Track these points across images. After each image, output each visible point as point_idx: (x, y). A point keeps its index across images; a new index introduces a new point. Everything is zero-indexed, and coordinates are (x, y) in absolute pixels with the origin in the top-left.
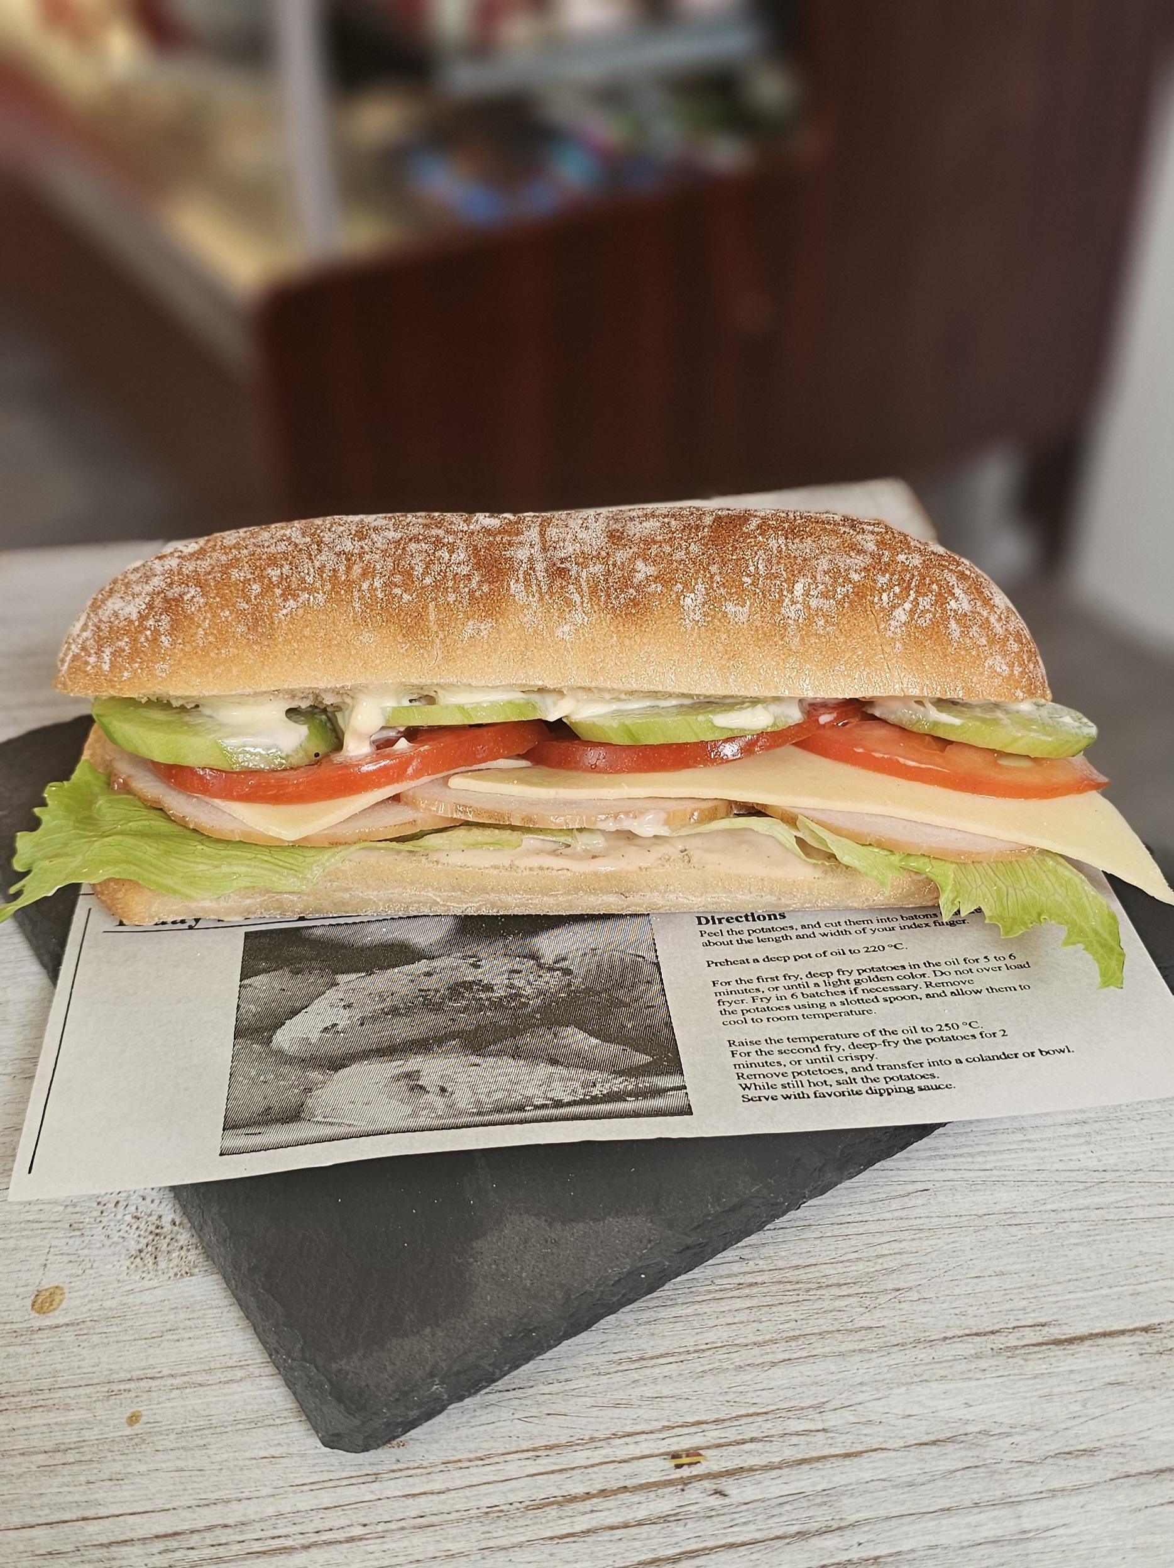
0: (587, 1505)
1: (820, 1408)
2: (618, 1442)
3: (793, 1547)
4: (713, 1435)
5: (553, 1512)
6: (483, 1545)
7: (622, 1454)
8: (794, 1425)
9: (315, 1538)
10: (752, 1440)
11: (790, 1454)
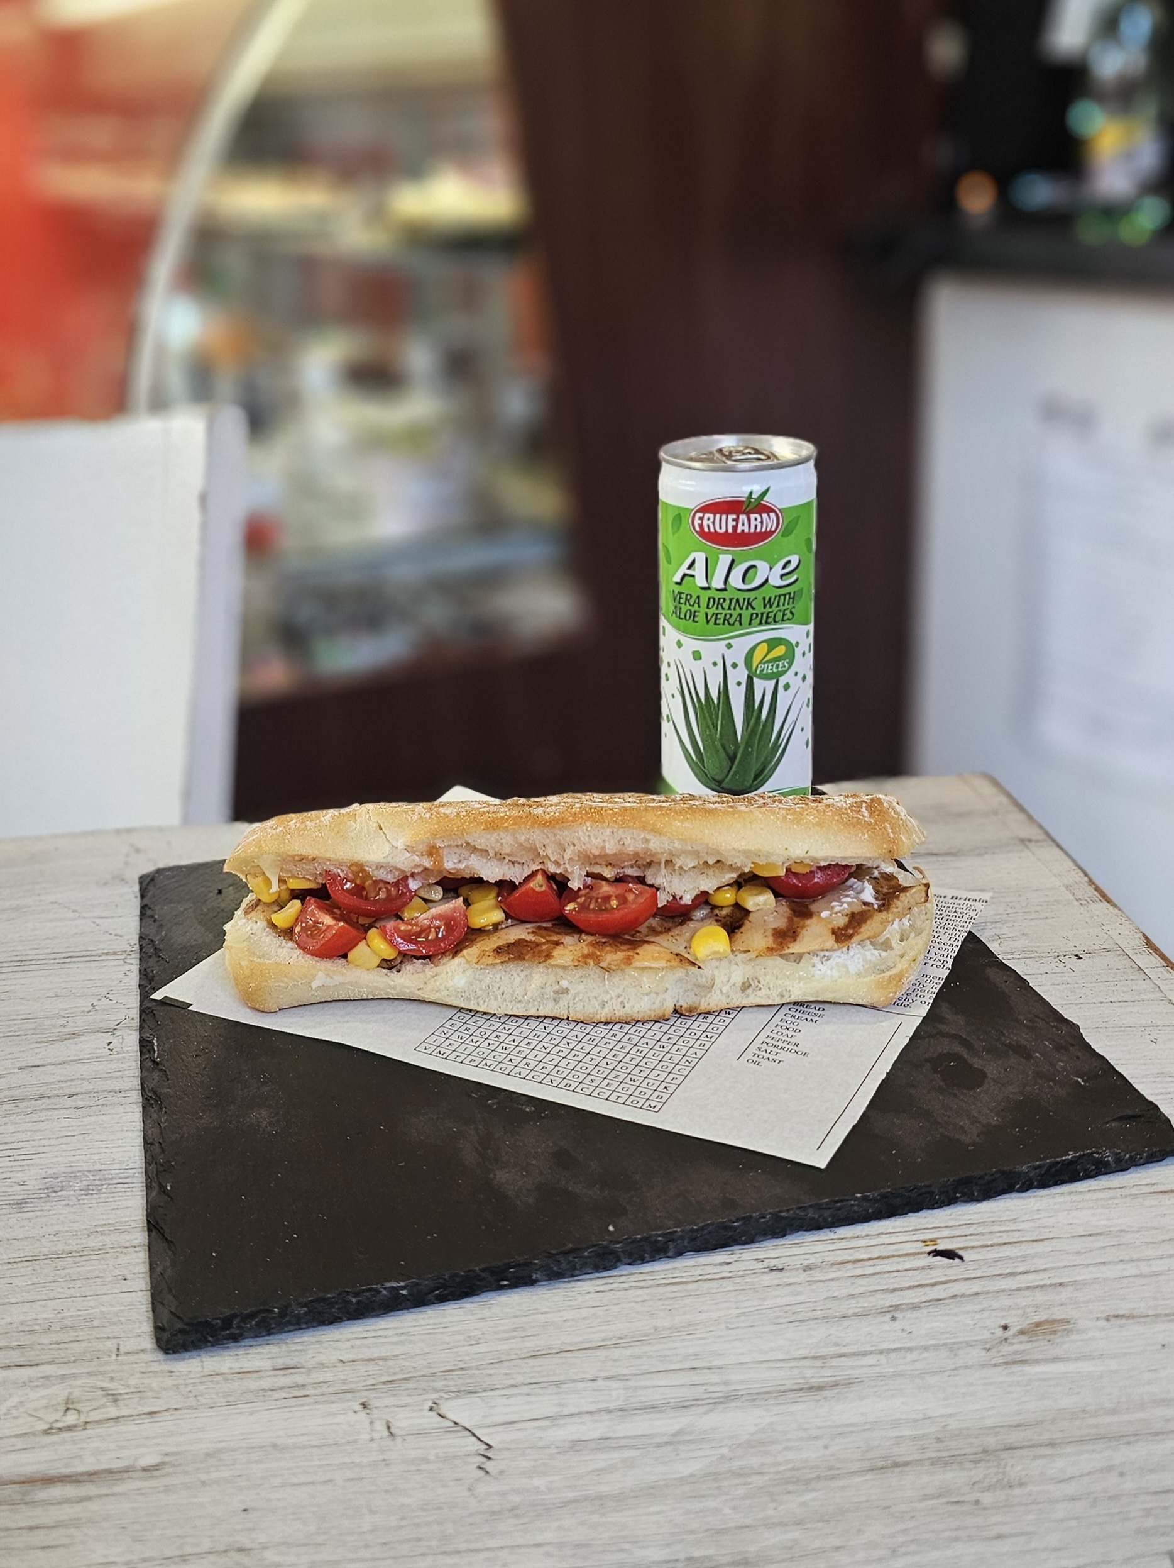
0: (871, 1262)
1: (1014, 1220)
2: (884, 1236)
3: (1006, 1279)
4: (946, 1233)
5: (850, 1266)
6: (809, 1279)
7: (888, 1241)
8: (997, 1228)
9: (700, 1278)
10: (971, 1235)
11: (996, 1241)
